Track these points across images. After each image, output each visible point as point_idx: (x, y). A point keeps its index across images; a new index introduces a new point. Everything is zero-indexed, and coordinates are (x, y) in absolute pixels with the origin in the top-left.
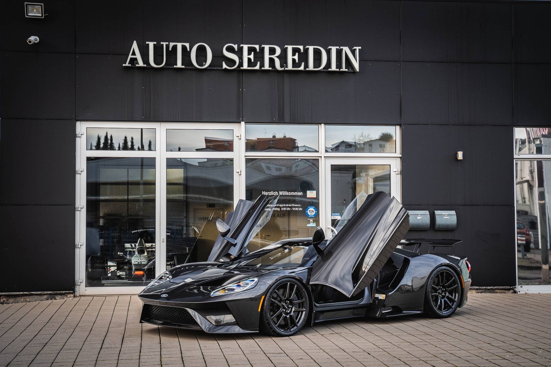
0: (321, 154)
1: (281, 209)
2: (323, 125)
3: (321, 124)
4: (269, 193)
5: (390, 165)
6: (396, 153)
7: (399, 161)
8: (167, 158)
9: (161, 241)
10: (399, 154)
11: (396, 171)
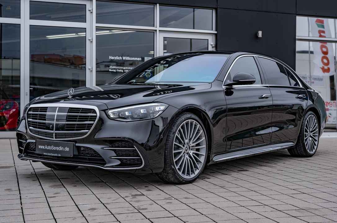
0: (156, 27)
1: (124, 70)
2: (158, 5)
3: (156, 4)
4: (115, 58)
5: (208, 40)
6: (212, 30)
7: (214, 37)
8: (30, 25)
9: (25, 94)
10: (214, 31)
11: (212, 45)
